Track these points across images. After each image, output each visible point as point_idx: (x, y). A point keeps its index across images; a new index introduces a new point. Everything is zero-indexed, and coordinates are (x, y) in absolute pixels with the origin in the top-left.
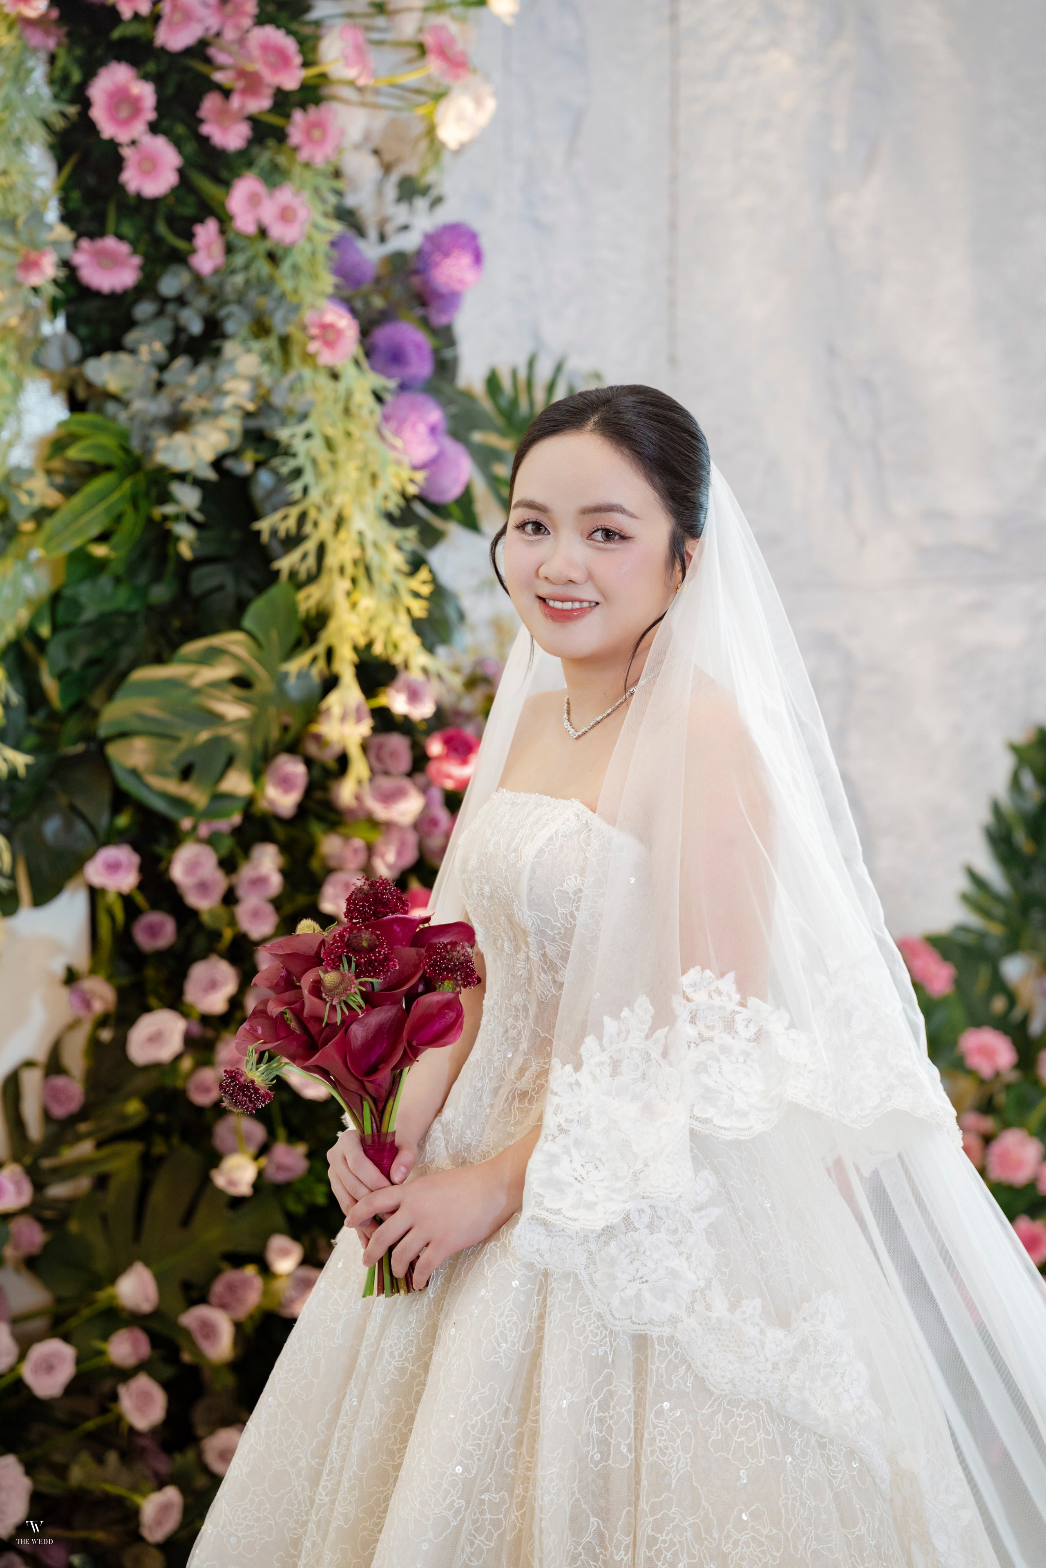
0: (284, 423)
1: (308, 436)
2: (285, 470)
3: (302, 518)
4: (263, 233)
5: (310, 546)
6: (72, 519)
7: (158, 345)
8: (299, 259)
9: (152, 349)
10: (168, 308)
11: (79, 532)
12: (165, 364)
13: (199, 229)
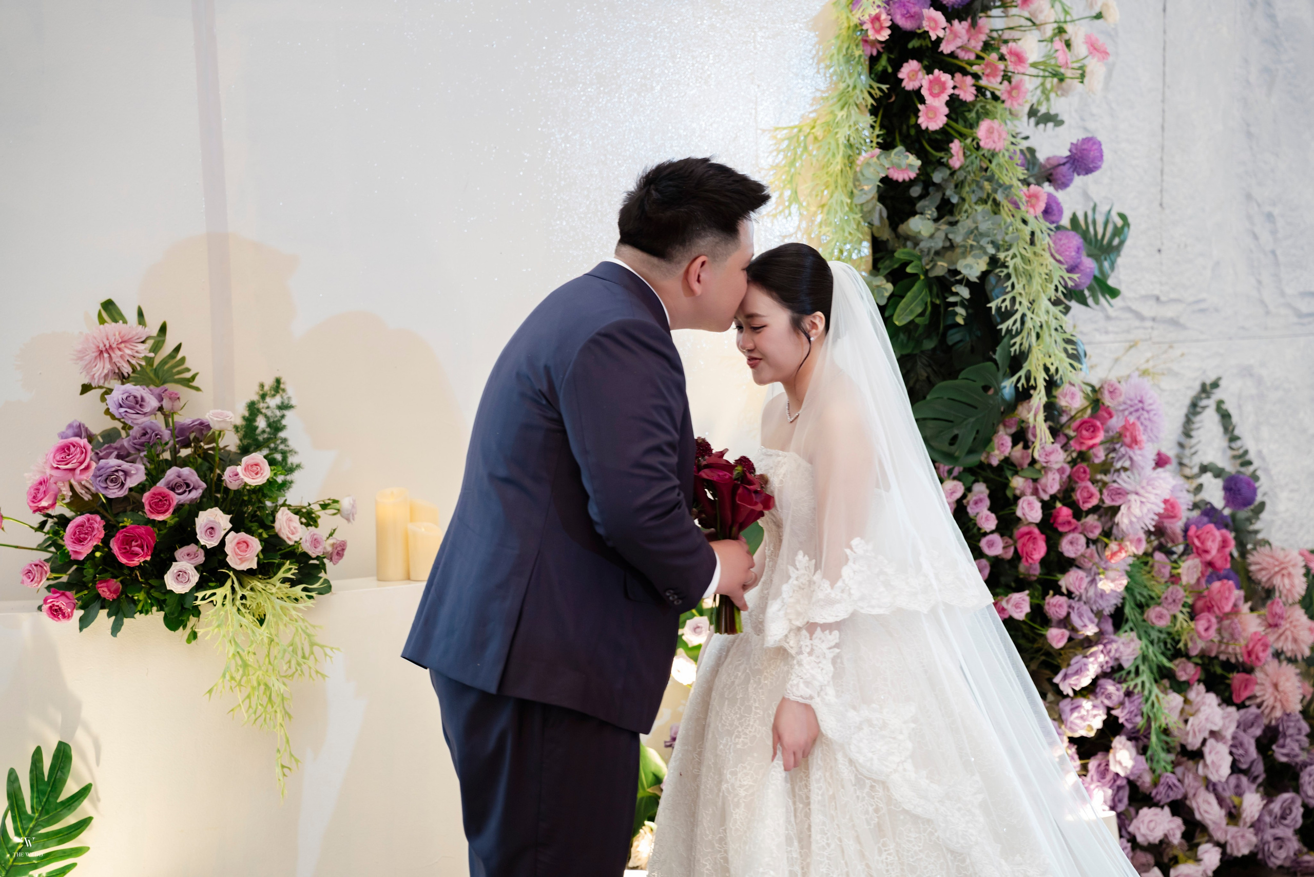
1: (1014, 256)
2: (1002, 274)
3: (1013, 299)
5: (1018, 316)
6: (908, 305)
7: (934, 210)
8: (1002, 160)
9: (931, 212)
10: (931, 189)
11: (912, 312)
12: (936, 220)
13: (951, 145)
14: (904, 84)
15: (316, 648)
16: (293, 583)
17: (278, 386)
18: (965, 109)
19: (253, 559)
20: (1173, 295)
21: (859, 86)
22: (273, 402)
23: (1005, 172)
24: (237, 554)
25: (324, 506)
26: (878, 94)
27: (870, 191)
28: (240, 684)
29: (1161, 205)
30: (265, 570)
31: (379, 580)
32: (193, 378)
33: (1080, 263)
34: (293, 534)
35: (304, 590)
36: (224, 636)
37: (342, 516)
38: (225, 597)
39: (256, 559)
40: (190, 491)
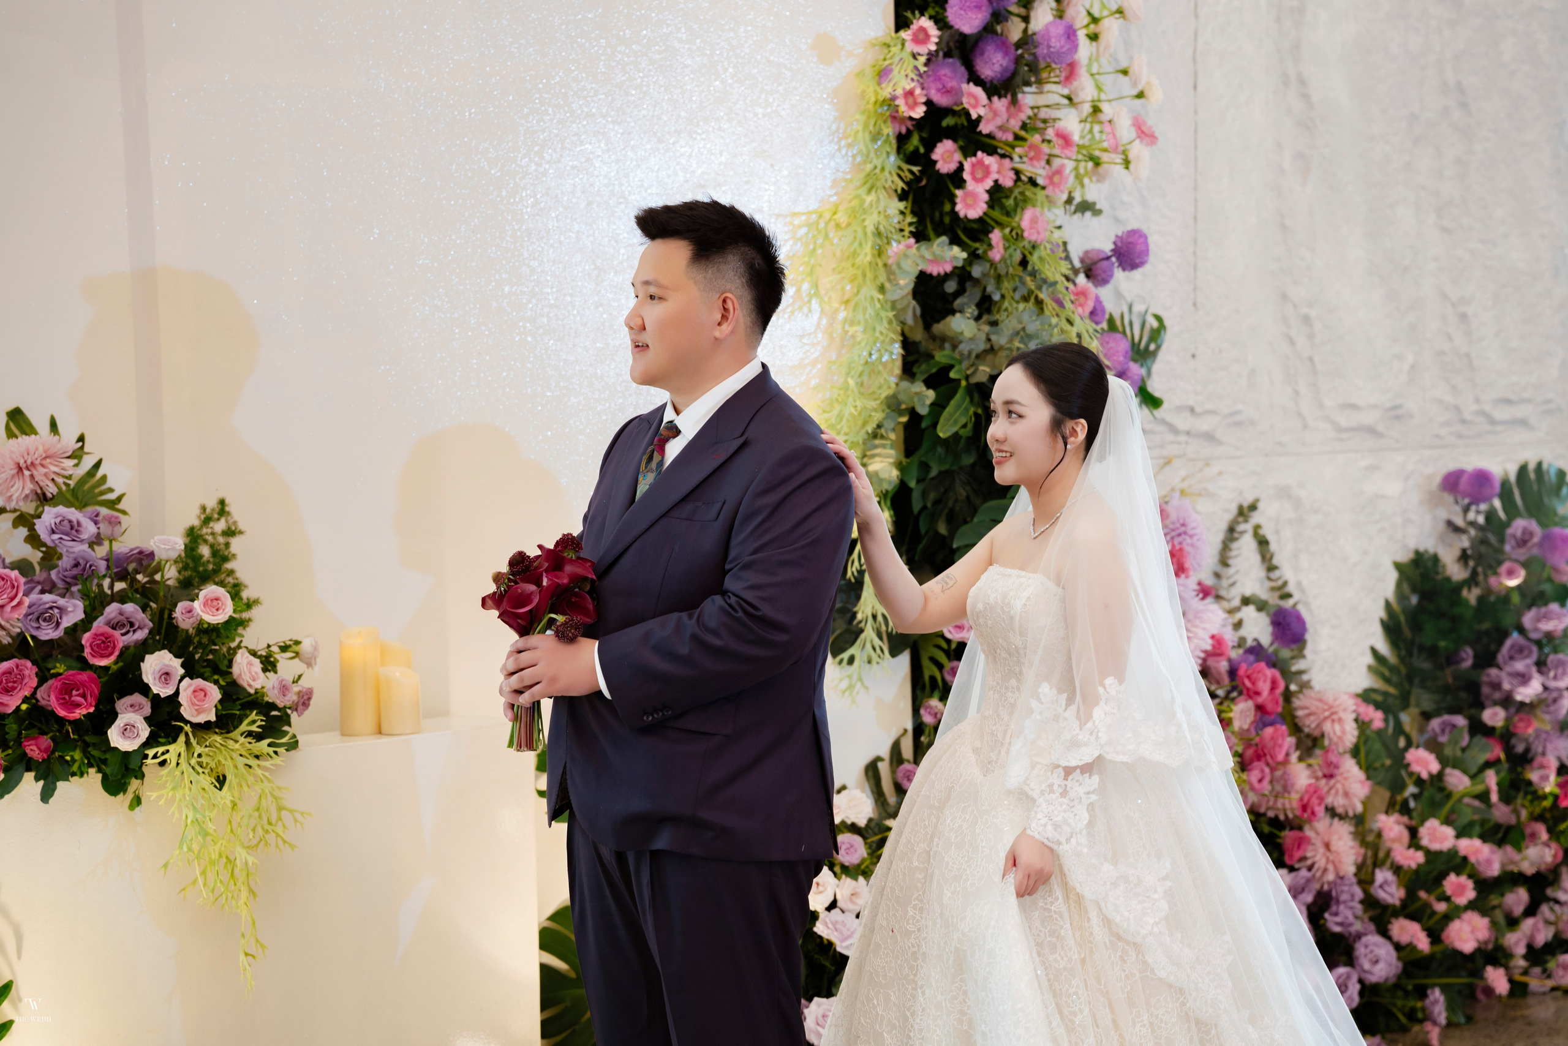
6: (952, 415)
7: (974, 307)
8: (1044, 253)
9: (971, 310)
10: (968, 285)
11: (956, 422)
12: (978, 319)
13: (991, 236)
14: (939, 166)
15: (284, 813)
16: (259, 737)
17: (222, 508)
18: (1002, 195)
19: (211, 710)
20: (1208, 406)
21: (888, 168)
22: (219, 526)
23: (1047, 266)
24: (193, 704)
25: (284, 648)
26: (909, 176)
27: (906, 285)
28: (198, 858)
29: (1195, 304)
30: (225, 723)
31: (343, 735)
32: (119, 499)
33: (1128, 369)
34: (254, 680)
35: (269, 745)
36: (180, 800)
37: (301, 660)
38: (179, 755)
39: (214, 709)
40: (134, 631)
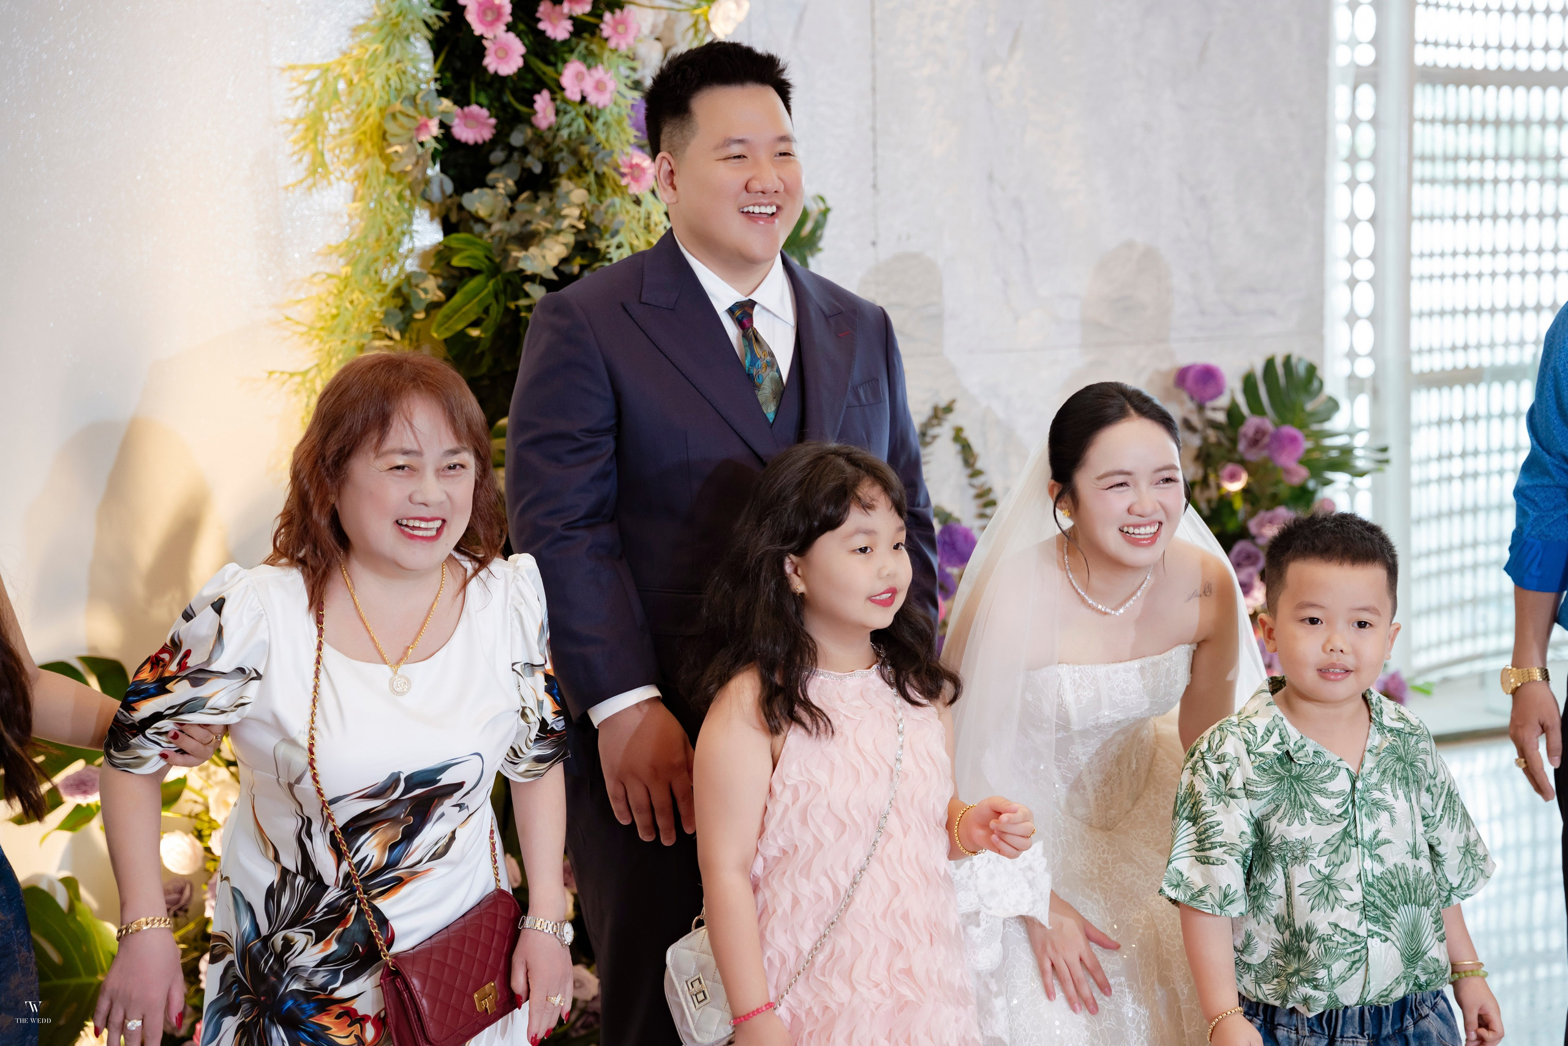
0: (601, 237)
1: (619, 246)
4: (583, 100)
6: (456, 310)
7: (511, 183)
8: (609, 118)
9: (507, 186)
10: (516, 155)
12: (513, 196)
13: (537, 97)
14: (466, 16)
23: (612, 133)
26: (436, 23)
29: (874, 186)
